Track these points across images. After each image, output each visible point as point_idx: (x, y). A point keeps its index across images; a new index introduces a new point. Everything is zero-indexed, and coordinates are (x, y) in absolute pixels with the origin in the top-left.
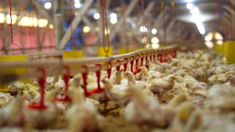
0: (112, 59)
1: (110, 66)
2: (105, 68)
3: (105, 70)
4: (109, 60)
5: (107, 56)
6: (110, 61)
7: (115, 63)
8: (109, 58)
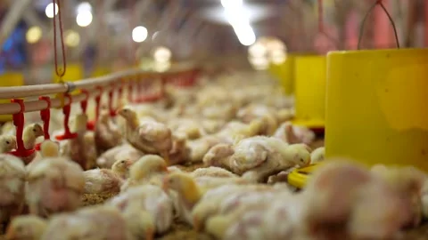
0: (72, 88)
1: (67, 102)
2: (59, 103)
3: (58, 108)
4: (65, 90)
5: (62, 82)
6: (68, 91)
7: (77, 96)
8: (66, 85)
